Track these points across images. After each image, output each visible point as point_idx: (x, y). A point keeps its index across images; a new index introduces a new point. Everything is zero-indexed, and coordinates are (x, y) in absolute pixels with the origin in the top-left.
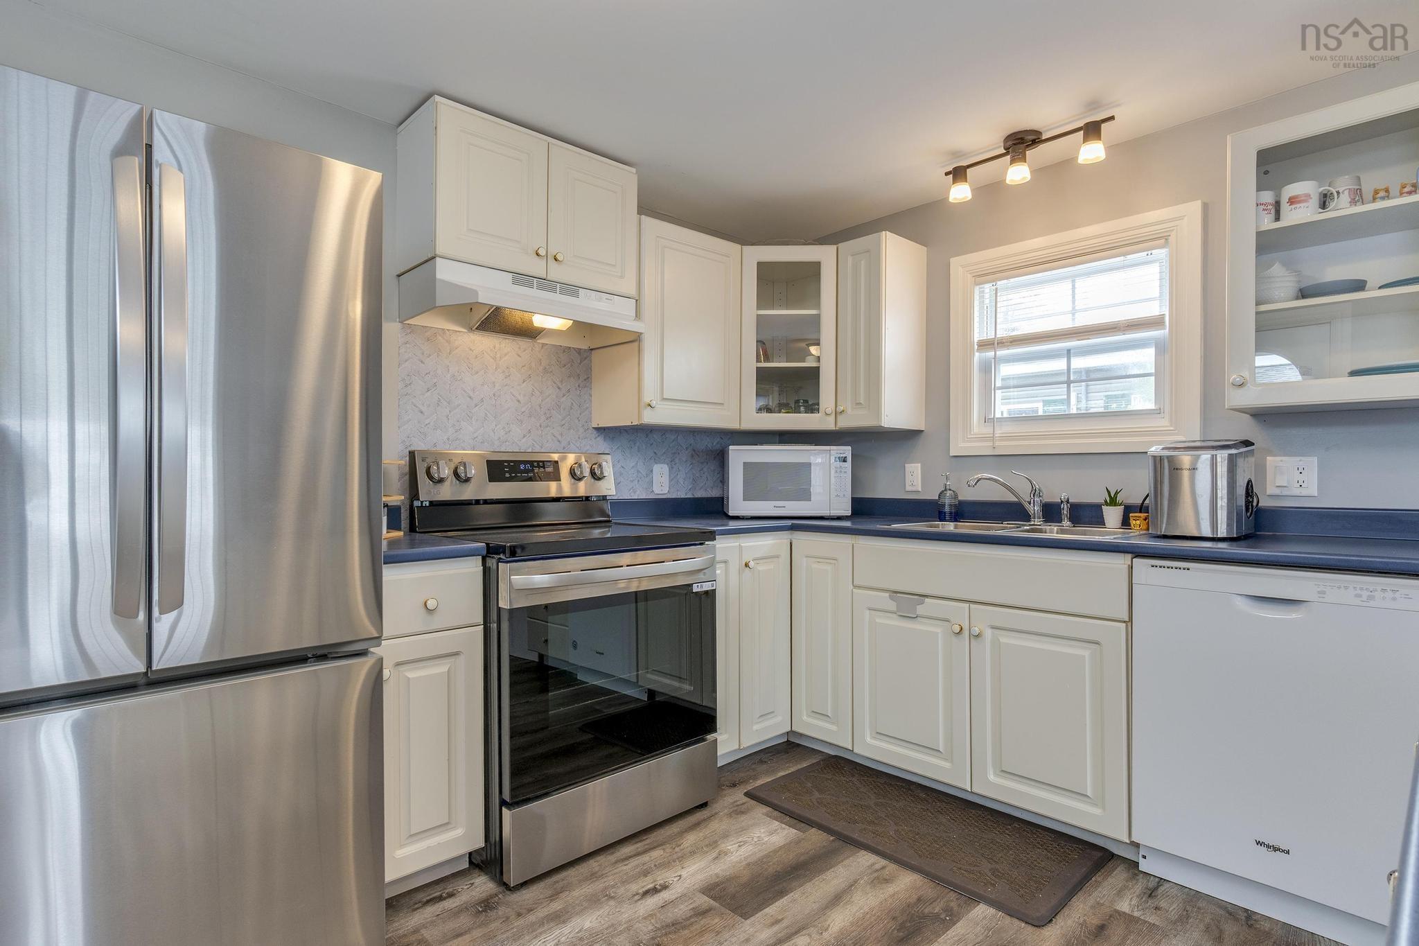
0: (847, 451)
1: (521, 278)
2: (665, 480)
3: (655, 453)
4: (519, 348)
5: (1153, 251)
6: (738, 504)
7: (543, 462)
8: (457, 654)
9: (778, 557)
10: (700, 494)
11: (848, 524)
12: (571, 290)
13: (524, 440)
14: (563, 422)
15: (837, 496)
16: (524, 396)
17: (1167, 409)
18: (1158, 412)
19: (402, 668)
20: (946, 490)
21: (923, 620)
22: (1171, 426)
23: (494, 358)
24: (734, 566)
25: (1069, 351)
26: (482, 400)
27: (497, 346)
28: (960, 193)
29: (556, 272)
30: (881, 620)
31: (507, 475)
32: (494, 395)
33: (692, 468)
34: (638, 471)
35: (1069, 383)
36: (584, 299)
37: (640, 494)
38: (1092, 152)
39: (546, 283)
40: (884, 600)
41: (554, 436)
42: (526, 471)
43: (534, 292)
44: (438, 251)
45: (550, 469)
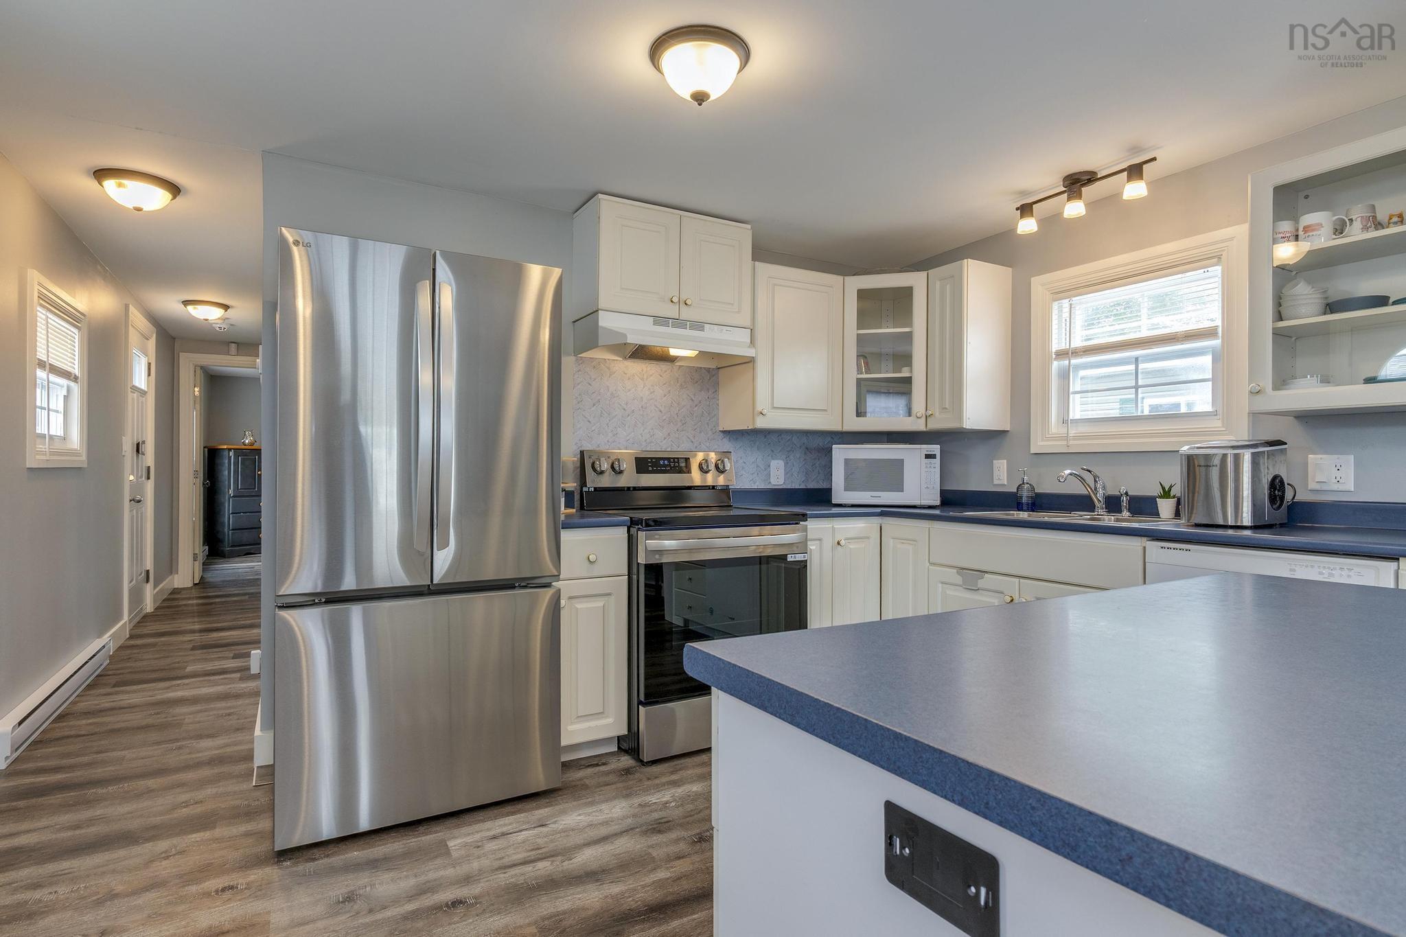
0: (935, 449)
1: (660, 320)
2: (782, 472)
3: (772, 451)
4: (662, 370)
5: (1209, 269)
6: (840, 494)
7: (678, 458)
8: (609, 594)
9: (868, 538)
10: (812, 485)
11: (937, 512)
12: (698, 326)
13: (665, 441)
14: (696, 427)
15: (927, 487)
16: (665, 407)
17: (1220, 412)
18: (1214, 414)
19: (573, 601)
20: (1023, 483)
21: (983, 592)
22: (1223, 427)
23: (642, 379)
24: (828, 543)
25: (1137, 359)
26: (633, 411)
27: (645, 370)
28: (1027, 226)
29: (686, 314)
30: (951, 592)
31: (650, 469)
32: (642, 407)
33: (805, 463)
34: (758, 466)
35: (1137, 387)
36: (710, 333)
37: (759, 485)
38: (1135, 190)
39: (679, 323)
40: (952, 576)
41: (689, 438)
42: (665, 466)
43: (670, 330)
44: (600, 306)
45: (683, 464)
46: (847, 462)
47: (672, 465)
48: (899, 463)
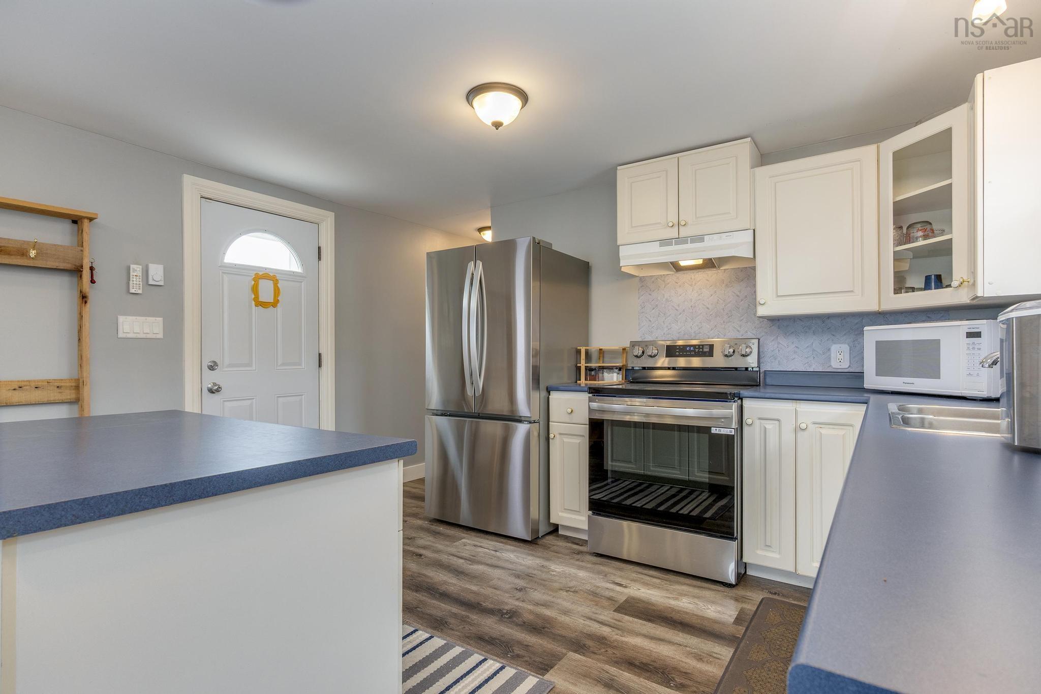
0: (980, 325)
1: (664, 242)
2: (845, 356)
3: (834, 335)
6: (872, 380)
7: (703, 345)
12: (700, 239)
15: (970, 374)
16: (712, 304)
19: (563, 436)
23: (691, 285)
24: (788, 425)
26: (684, 311)
27: (693, 277)
29: (684, 232)
31: (677, 353)
32: (691, 307)
34: (814, 350)
36: (709, 242)
37: (816, 366)
39: (680, 240)
41: (735, 328)
42: (690, 351)
43: (674, 248)
44: (619, 243)
45: (706, 349)
46: (879, 344)
47: (697, 350)
48: (936, 343)
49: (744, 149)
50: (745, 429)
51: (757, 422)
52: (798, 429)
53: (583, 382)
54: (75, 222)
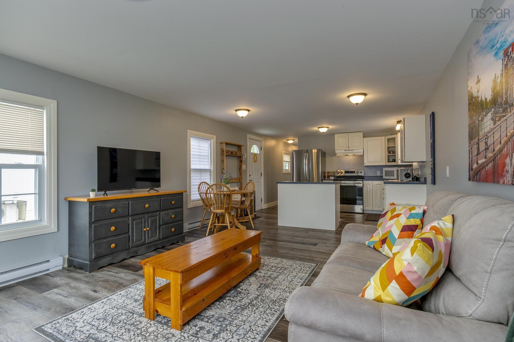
1: (345, 150)
6: (384, 177)
9: (381, 184)
12: (353, 150)
31: (347, 173)
32: (349, 163)
36: (354, 151)
39: (348, 150)
43: (347, 152)
44: (335, 150)
45: (353, 172)
46: (385, 171)
47: (351, 172)
49: (361, 134)
50: (364, 186)
51: (366, 185)
52: (373, 186)
53: (326, 179)
54: (238, 146)
